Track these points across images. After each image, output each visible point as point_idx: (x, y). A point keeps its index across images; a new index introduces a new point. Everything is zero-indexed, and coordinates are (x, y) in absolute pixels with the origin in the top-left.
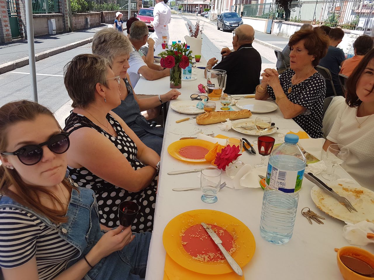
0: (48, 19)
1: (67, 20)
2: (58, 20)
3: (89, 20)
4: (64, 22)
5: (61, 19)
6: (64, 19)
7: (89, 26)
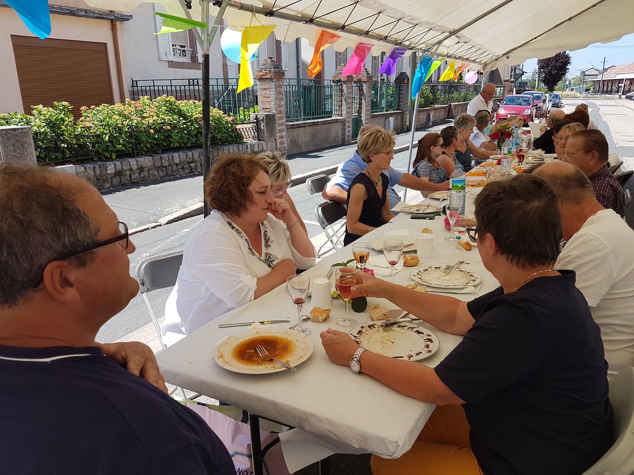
0: (386, 118)
1: (406, 118)
2: (396, 119)
3: (431, 117)
4: (402, 120)
5: (399, 117)
6: (402, 117)
7: (431, 124)
